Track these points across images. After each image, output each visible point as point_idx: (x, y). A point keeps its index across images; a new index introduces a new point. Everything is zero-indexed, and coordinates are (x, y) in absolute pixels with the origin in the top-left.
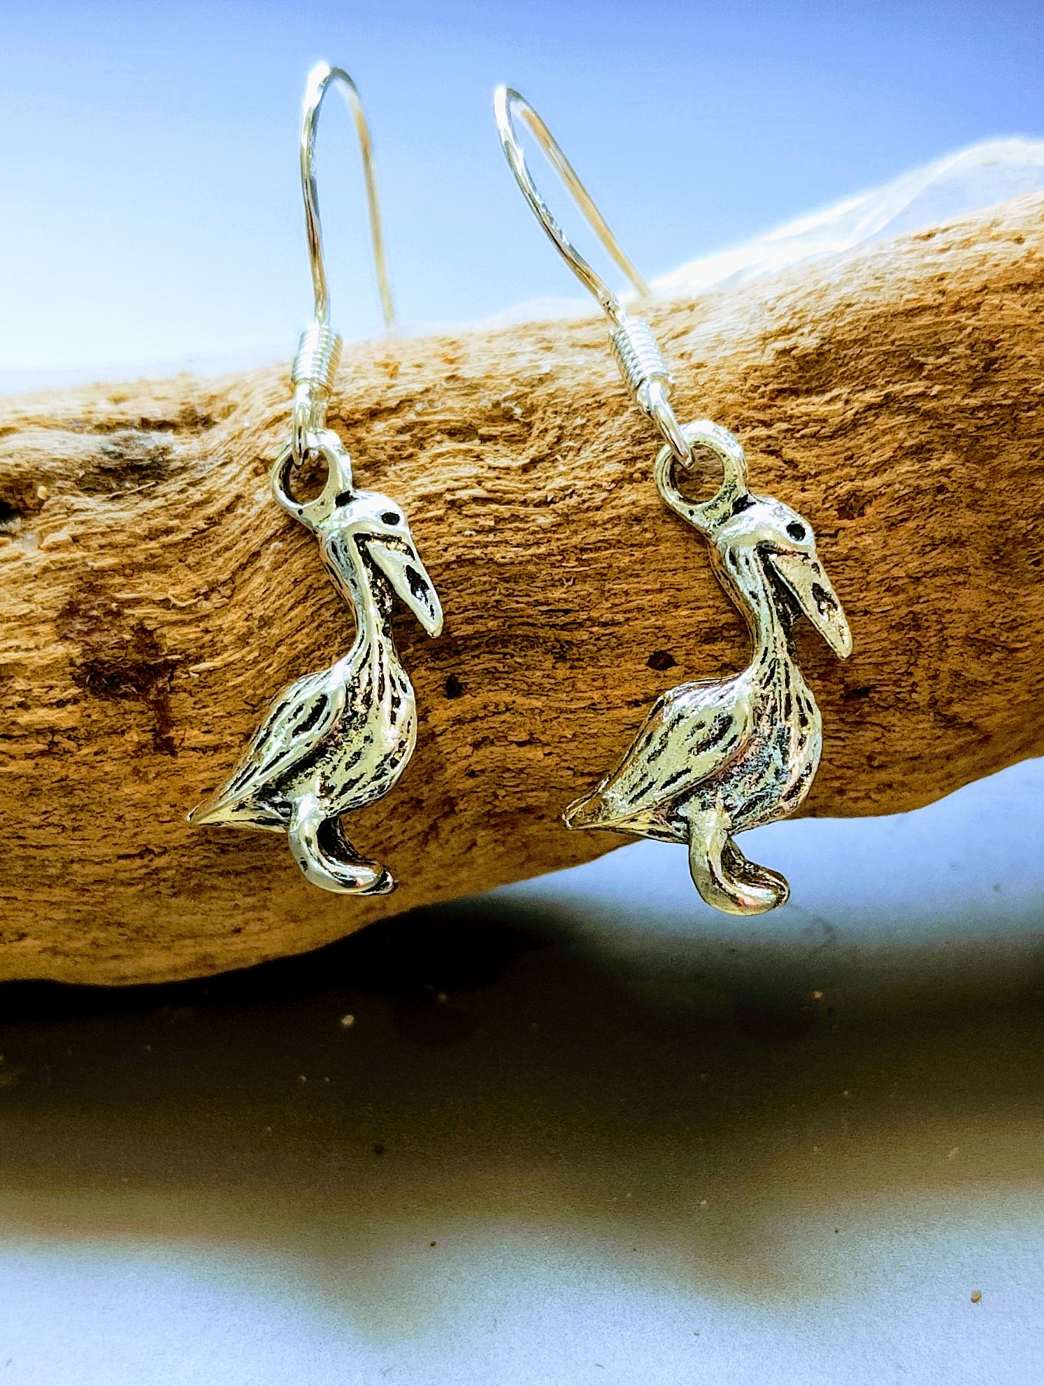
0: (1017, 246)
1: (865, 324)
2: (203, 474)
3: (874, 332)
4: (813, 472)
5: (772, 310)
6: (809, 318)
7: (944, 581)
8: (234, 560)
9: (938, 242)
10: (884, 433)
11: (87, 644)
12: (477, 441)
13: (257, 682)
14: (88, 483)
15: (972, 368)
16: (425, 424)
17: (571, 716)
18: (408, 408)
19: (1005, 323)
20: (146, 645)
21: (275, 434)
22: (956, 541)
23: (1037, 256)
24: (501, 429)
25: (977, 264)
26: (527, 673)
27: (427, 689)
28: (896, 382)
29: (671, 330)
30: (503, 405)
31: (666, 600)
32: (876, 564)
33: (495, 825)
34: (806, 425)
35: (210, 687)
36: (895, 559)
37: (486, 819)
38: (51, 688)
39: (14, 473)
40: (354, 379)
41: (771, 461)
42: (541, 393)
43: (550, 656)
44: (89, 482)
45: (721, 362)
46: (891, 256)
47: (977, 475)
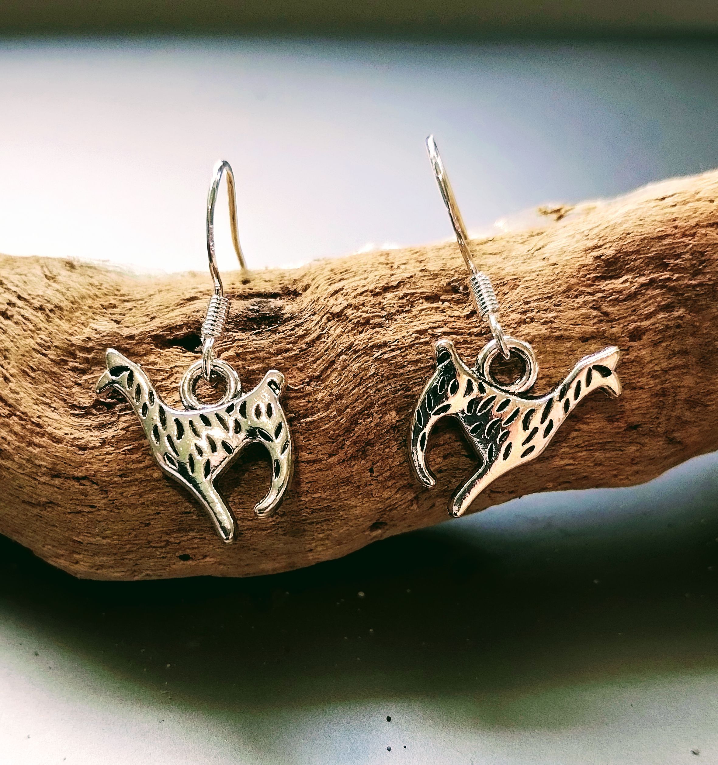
0: (711, 204)
1: (637, 243)
2: (302, 321)
3: (642, 247)
4: (617, 318)
5: (587, 236)
6: (607, 240)
7: (678, 372)
8: (322, 365)
9: (670, 201)
10: (650, 298)
12: (440, 303)
13: (336, 427)
15: (693, 265)
16: (413, 294)
18: (402, 286)
19: (709, 243)
21: (336, 299)
22: (684, 352)
24: (453, 296)
25: (692, 213)
28: (654, 273)
29: (535, 246)
30: (452, 284)
32: (647, 363)
34: (611, 294)
35: (311, 430)
36: (656, 361)
40: (372, 271)
41: (595, 313)
44: (242, 325)
45: (566, 262)
46: (646, 209)
47: (695, 319)
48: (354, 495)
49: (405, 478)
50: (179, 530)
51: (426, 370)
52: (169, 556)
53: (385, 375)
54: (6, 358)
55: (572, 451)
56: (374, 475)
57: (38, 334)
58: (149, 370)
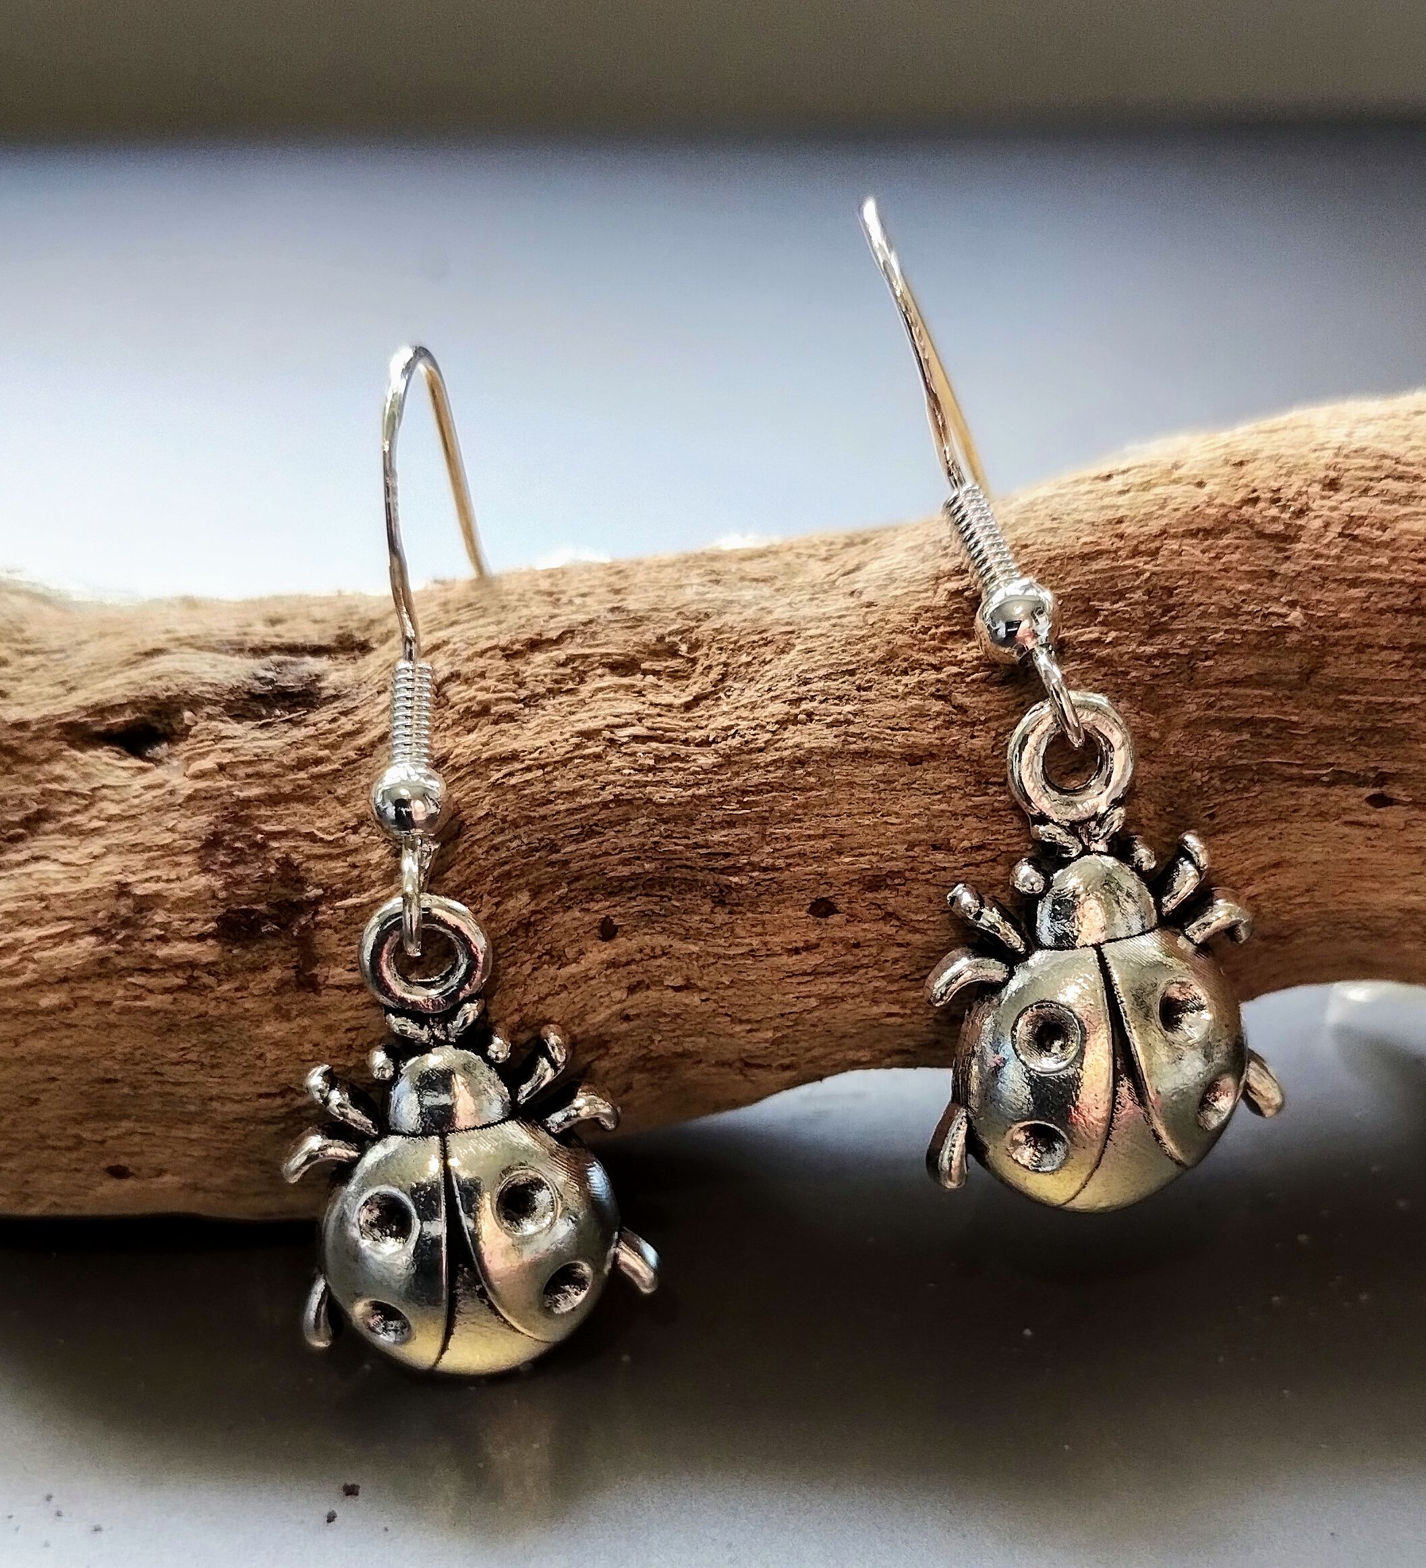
0: (1198, 490)
2: (356, 703)
4: (983, 718)
5: (946, 548)
9: (1117, 483)
11: (230, 876)
12: (639, 676)
14: (237, 708)
15: (1149, 615)
16: (587, 656)
17: (729, 962)
18: (568, 640)
19: (1184, 569)
20: (292, 879)
23: (1217, 502)
24: (665, 664)
25: (1157, 507)
26: (684, 917)
27: (580, 931)
28: (1070, 628)
29: (843, 566)
30: (667, 640)
31: (828, 846)
33: (652, 1069)
34: (976, 669)
35: (357, 924)
37: (641, 1063)
38: (192, 921)
39: (163, 696)
40: (516, 607)
41: (937, 706)
42: (707, 627)
43: (708, 901)
44: (240, 708)
45: (893, 601)
46: (1070, 496)
50: (101, 1116)
51: (590, 811)
52: (87, 1167)
53: (509, 818)
55: (894, 987)
58: (52, 792)
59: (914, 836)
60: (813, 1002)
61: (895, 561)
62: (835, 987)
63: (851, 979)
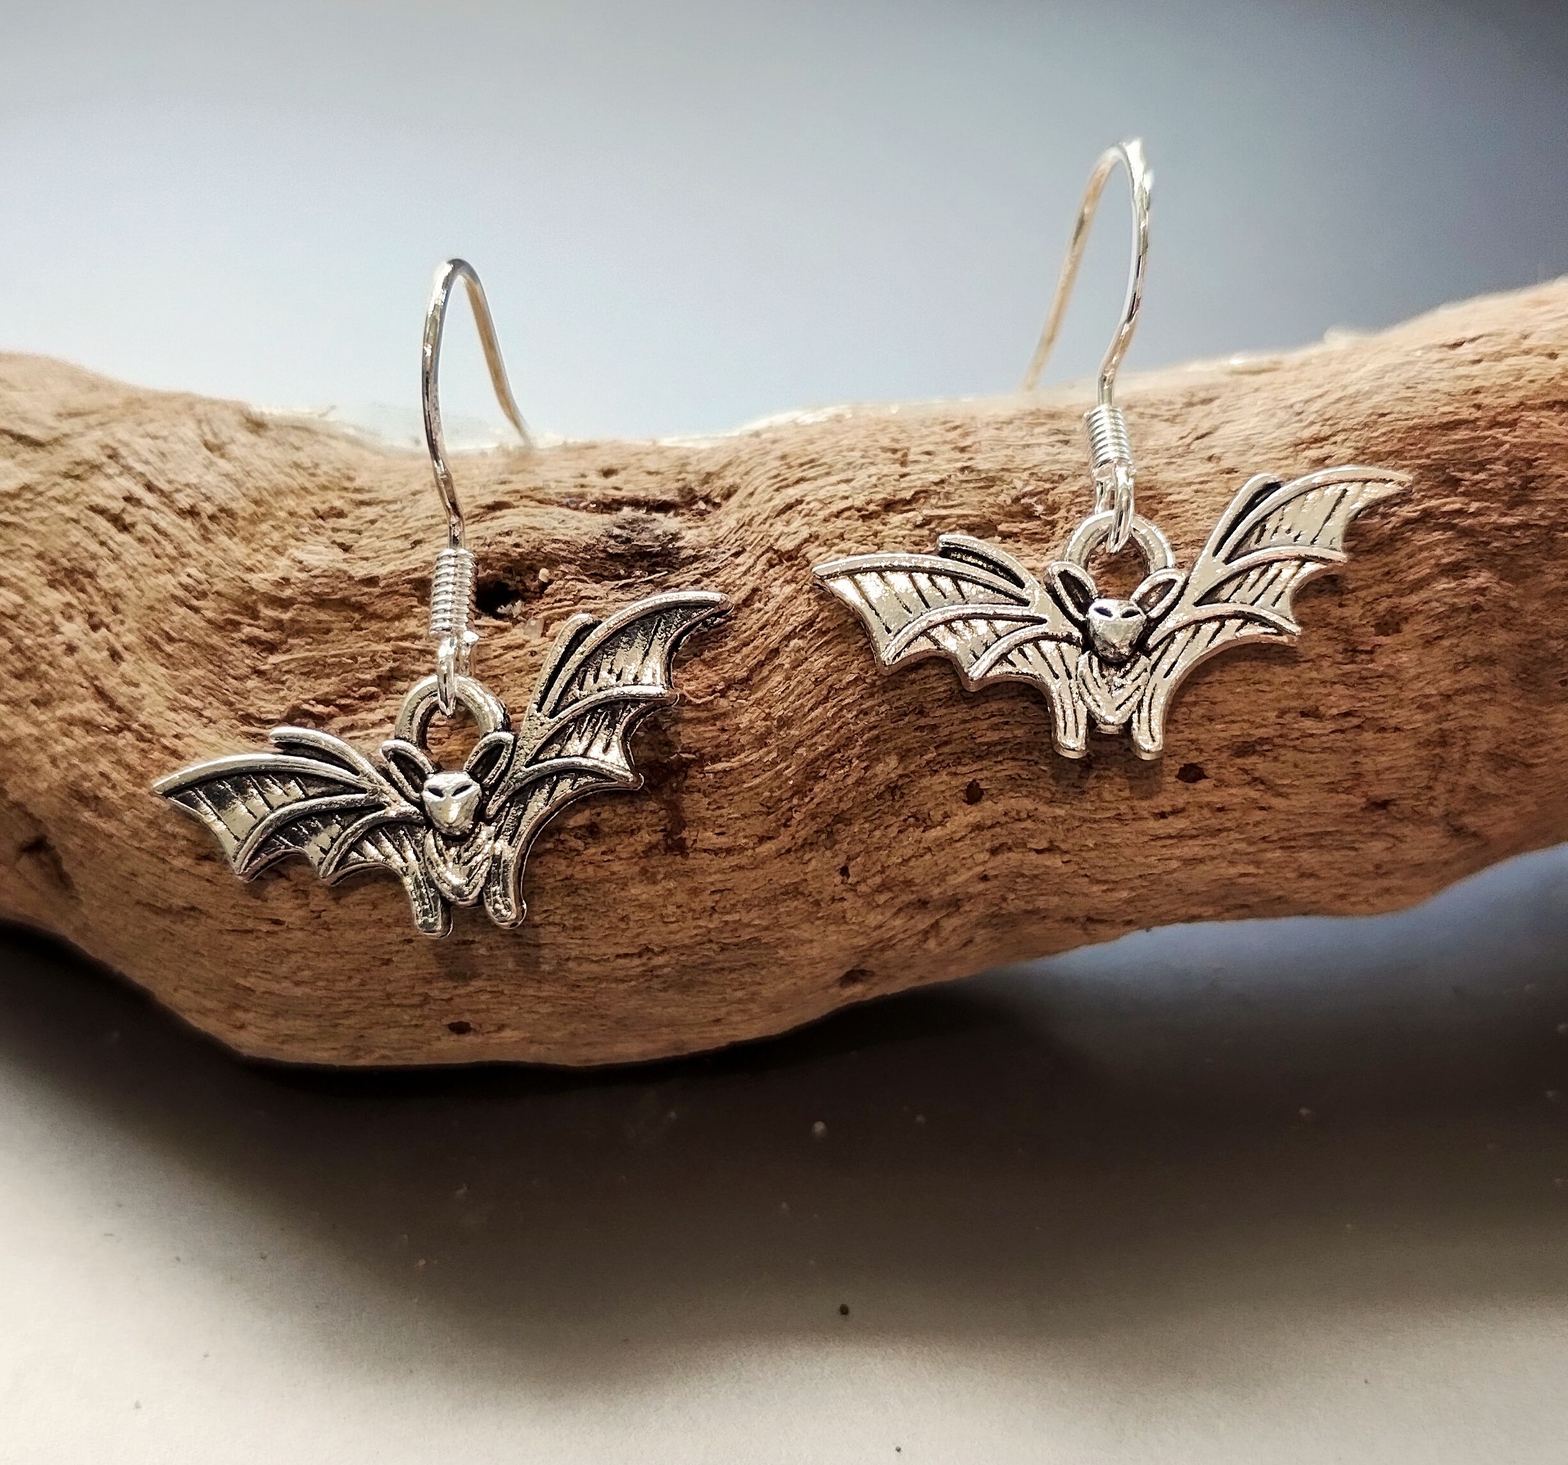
0: (1551, 361)
1: (1400, 435)
2: (716, 564)
3: (1408, 445)
4: (1350, 587)
5: (1299, 414)
6: (1340, 427)
7: (1471, 698)
8: (753, 656)
9: (1468, 352)
10: (1421, 549)
13: (776, 784)
14: (595, 569)
15: (1510, 486)
16: (944, 518)
17: (1095, 826)
18: (922, 500)
19: (1543, 441)
20: (660, 743)
21: (788, 523)
22: (1486, 660)
24: (1021, 526)
25: (1511, 379)
27: (947, 794)
28: (1431, 497)
29: (1194, 429)
30: (1023, 501)
31: (1200, 713)
32: (1410, 681)
33: (997, 925)
35: (726, 788)
36: (1428, 676)
37: (988, 920)
39: (514, 553)
40: (862, 464)
42: (1063, 489)
44: (595, 567)
45: (1255, 467)
46: (1420, 364)
47: (1511, 594)
48: (809, 918)
49: (914, 889)
50: (452, 976)
52: (428, 1023)
53: (879, 682)
54: (116, 610)
55: (1252, 849)
56: (850, 881)
57: (184, 565)
58: (404, 651)
59: (1285, 704)
60: (1175, 864)
61: (1250, 425)
62: (1196, 849)
63: (1214, 841)
